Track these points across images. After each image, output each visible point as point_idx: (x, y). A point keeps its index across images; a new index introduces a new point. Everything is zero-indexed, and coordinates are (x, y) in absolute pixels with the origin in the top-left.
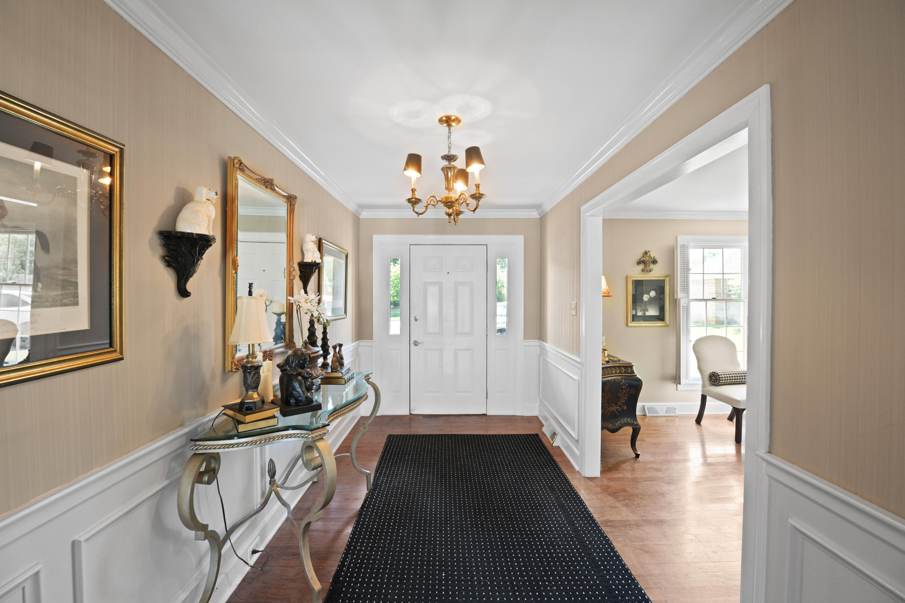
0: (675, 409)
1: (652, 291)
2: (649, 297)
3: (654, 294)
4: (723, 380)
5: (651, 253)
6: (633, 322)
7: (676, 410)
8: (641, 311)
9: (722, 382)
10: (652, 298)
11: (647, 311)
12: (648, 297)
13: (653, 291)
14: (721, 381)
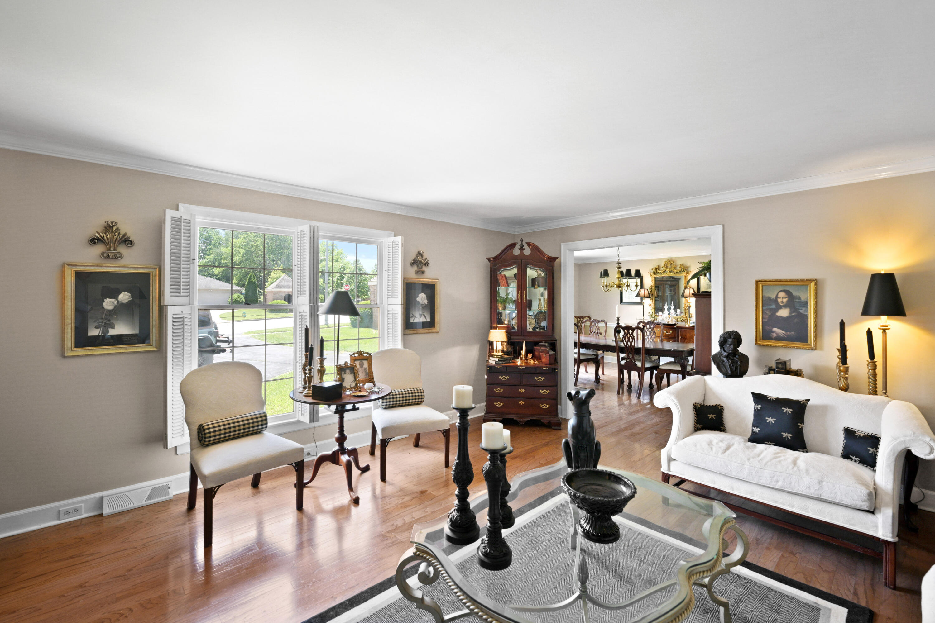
0: (169, 488)
1: (123, 293)
2: (116, 302)
3: (128, 297)
4: (210, 437)
5: (118, 226)
6: (75, 349)
7: (169, 490)
8: (97, 327)
9: (210, 441)
10: (122, 304)
11: (113, 327)
12: (113, 303)
13: (126, 293)
14: (207, 440)
